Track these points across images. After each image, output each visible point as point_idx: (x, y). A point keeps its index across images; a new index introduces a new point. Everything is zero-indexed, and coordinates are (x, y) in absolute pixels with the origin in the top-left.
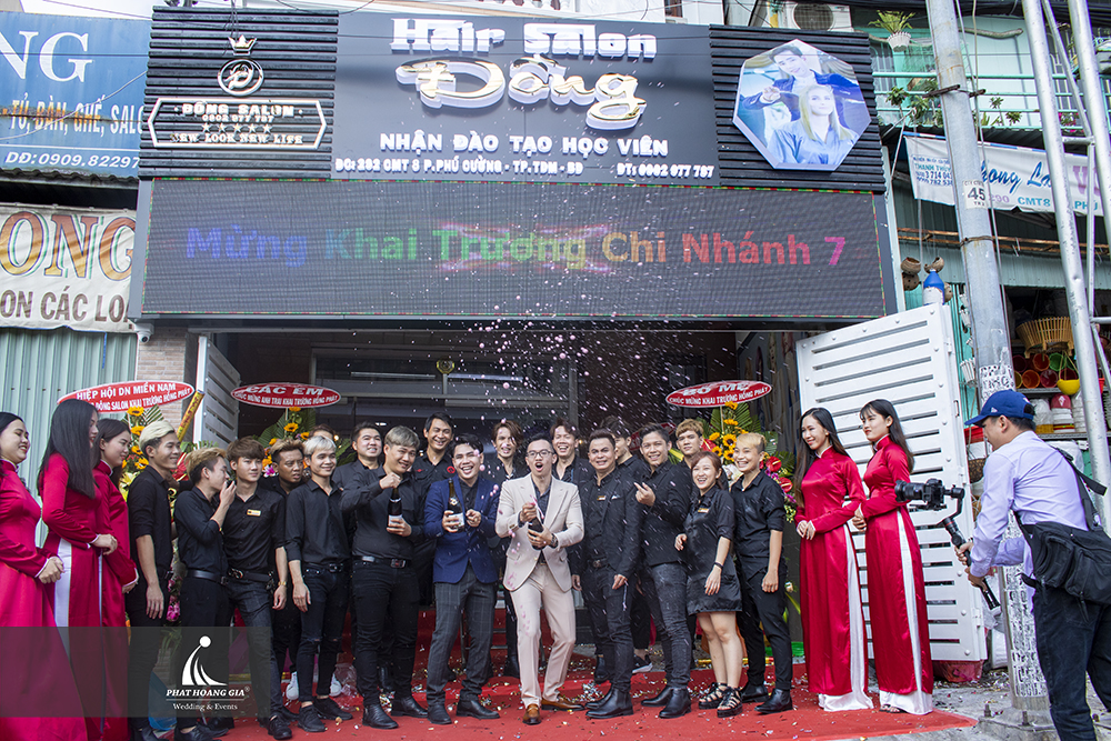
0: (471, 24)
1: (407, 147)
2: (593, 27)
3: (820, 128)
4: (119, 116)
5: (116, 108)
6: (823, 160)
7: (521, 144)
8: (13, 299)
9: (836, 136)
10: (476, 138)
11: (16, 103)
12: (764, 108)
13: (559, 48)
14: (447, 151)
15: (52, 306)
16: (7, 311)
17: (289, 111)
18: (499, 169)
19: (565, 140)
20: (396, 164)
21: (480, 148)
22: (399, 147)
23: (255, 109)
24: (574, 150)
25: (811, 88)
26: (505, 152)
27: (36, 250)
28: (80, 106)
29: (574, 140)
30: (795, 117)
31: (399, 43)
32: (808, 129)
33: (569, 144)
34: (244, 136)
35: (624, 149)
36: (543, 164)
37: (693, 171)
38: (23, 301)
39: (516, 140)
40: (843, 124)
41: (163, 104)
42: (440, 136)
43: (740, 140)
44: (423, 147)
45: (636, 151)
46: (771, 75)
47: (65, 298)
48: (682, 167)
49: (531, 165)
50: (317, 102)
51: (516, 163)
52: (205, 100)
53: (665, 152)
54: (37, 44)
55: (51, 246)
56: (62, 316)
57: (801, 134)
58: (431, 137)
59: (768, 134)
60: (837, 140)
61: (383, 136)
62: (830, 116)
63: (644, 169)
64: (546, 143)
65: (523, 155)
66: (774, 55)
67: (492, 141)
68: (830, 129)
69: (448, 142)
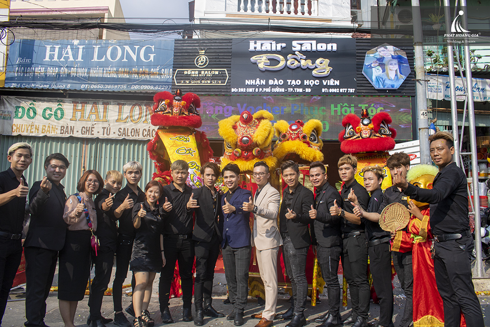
0: (275, 42)
1: (254, 84)
2: (315, 41)
3: (392, 75)
4: (164, 72)
5: (163, 70)
6: (393, 86)
7: (291, 82)
8: (134, 131)
9: (398, 77)
10: (276, 81)
11: (134, 69)
12: (373, 69)
13: (304, 49)
14: (267, 86)
15: (145, 133)
16: (133, 135)
17: (217, 73)
18: (283, 91)
19: (305, 81)
20: (251, 90)
21: (277, 84)
22: (251, 84)
23: (206, 72)
24: (308, 84)
25: (390, 61)
26: (285, 86)
27: (140, 116)
28: (152, 69)
29: (308, 81)
30: (384, 71)
31: (252, 48)
32: (387, 75)
33: (306, 82)
34: (203, 81)
35: (325, 84)
36: (298, 89)
37: (347, 91)
38: (136, 131)
39: (289, 81)
40: (401, 73)
41: (178, 71)
42: (264, 80)
43: (364, 79)
44: (259, 84)
45: (328, 84)
46: (376, 57)
47: (149, 130)
48: (344, 89)
49: (294, 90)
50: (226, 70)
51: (289, 89)
52: (191, 70)
53: (338, 84)
54: (139, 50)
55: (145, 114)
56: (148, 136)
57: (385, 77)
58: (262, 81)
59: (374, 78)
60: (397, 79)
61: (247, 81)
62: (396, 70)
63: (331, 90)
64: (299, 82)
65: (291, 86)
66: (378, 49)
67: (281, 82)
68: (396, 75)
69: (267, 82)
